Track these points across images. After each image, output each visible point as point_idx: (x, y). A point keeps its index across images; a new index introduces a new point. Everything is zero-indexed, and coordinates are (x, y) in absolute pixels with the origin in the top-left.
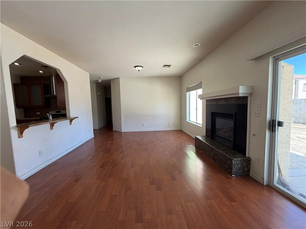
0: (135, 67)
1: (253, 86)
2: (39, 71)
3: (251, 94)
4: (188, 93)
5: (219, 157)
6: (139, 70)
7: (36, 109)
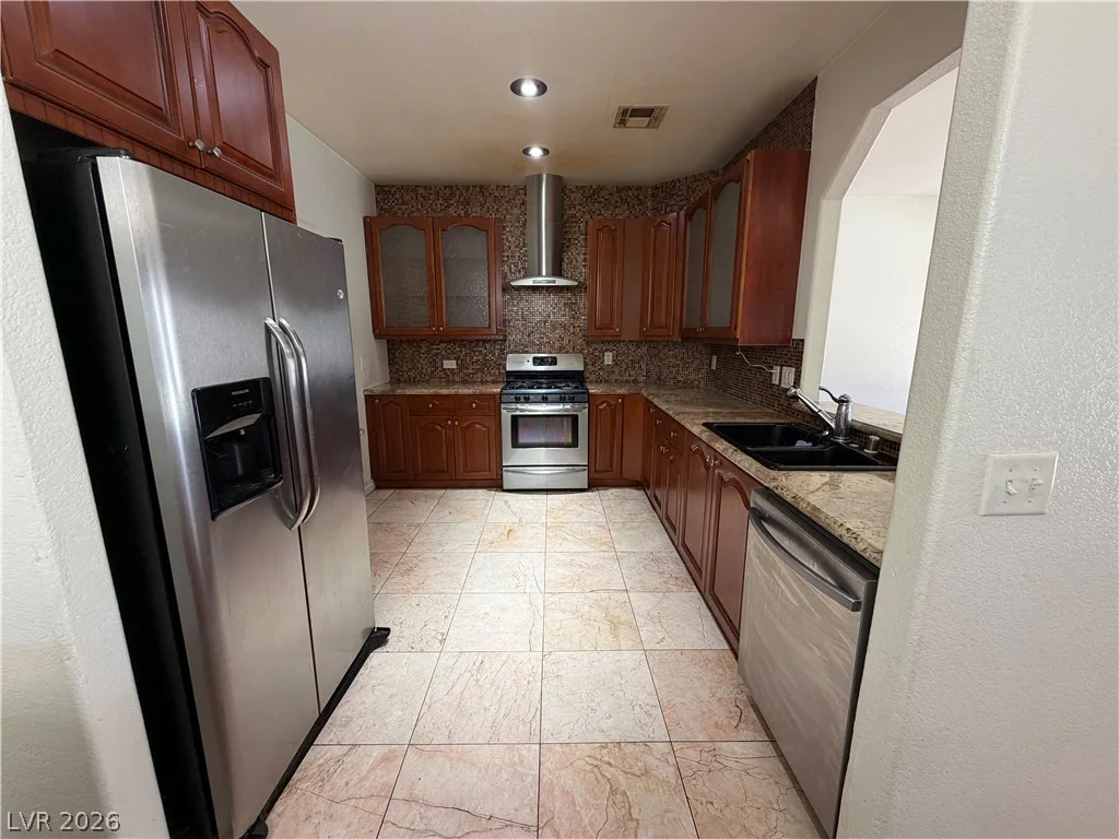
2: (526, 151)
7: (443, 345)
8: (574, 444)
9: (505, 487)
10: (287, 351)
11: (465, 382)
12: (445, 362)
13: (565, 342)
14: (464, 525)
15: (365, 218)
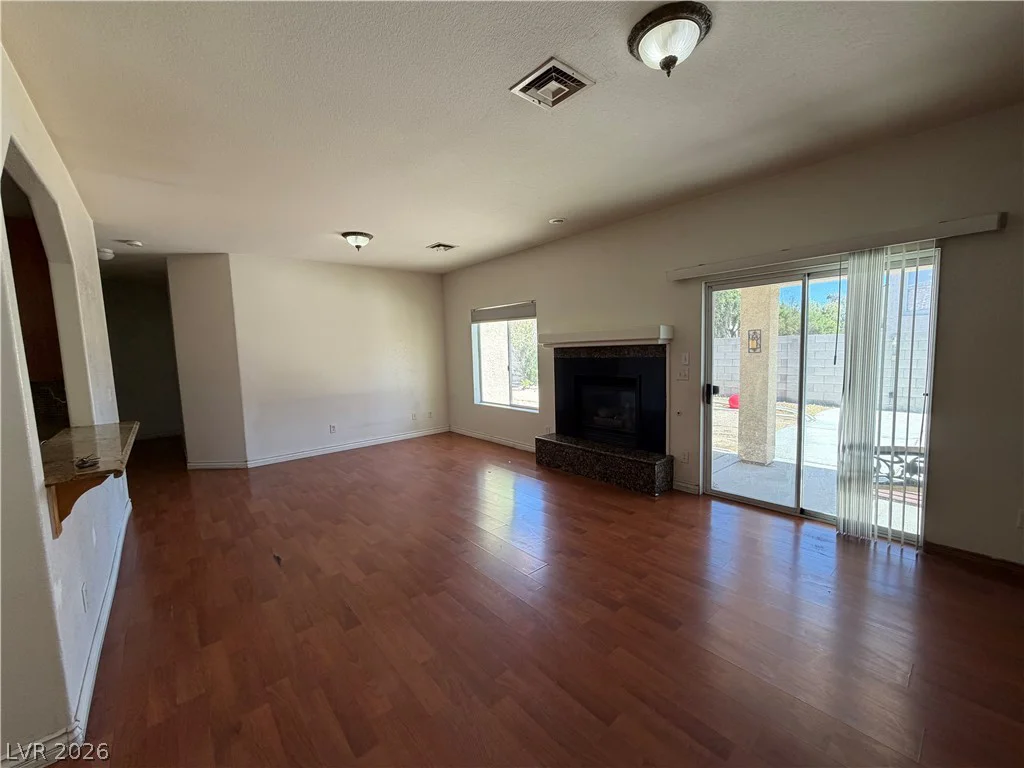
0: (345, 235)
1: (673, 327)
3: (670, 340)
4: (474, 326)
5: (620, 468)
6: (358, 247)
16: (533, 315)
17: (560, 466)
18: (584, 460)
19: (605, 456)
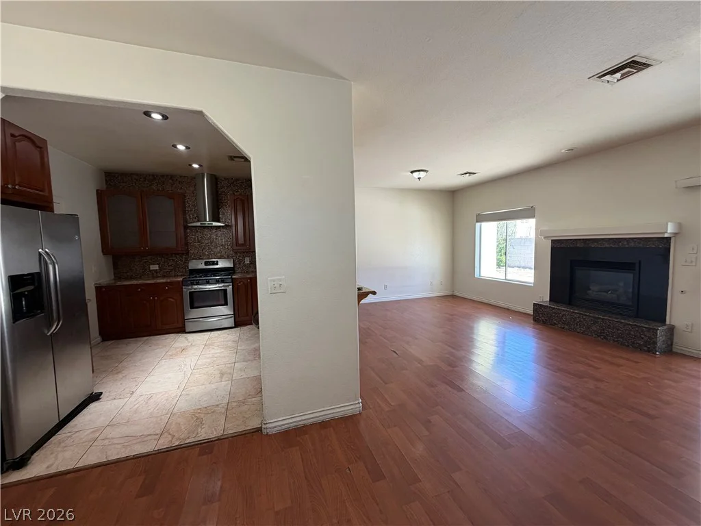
0: (412, 172)
1: (682, 223)
2: (190, 165)
3: (677, 234)
4: (478, 225)
6: (419, 178)
7: (150, 257)
8: (226, 304)
9: (187, 331)
10: (49, 262)
11: (164, 277)
12: (151, 266)
13: (223, 252)
14: (158, 350)
15: (97, 190)
16: (533, 217)
17: (555, 324)
18: (580, 321)
19: (603, 319)
